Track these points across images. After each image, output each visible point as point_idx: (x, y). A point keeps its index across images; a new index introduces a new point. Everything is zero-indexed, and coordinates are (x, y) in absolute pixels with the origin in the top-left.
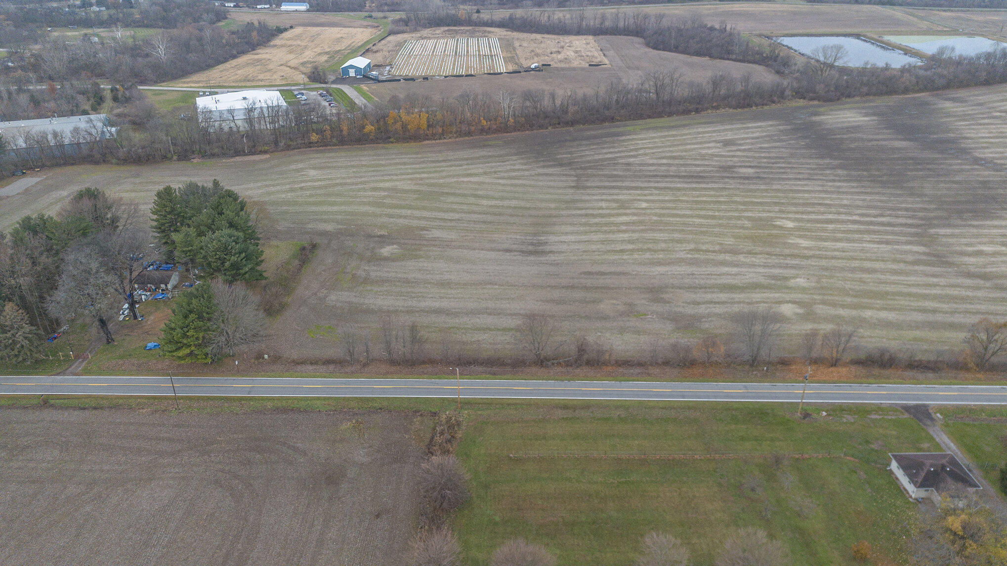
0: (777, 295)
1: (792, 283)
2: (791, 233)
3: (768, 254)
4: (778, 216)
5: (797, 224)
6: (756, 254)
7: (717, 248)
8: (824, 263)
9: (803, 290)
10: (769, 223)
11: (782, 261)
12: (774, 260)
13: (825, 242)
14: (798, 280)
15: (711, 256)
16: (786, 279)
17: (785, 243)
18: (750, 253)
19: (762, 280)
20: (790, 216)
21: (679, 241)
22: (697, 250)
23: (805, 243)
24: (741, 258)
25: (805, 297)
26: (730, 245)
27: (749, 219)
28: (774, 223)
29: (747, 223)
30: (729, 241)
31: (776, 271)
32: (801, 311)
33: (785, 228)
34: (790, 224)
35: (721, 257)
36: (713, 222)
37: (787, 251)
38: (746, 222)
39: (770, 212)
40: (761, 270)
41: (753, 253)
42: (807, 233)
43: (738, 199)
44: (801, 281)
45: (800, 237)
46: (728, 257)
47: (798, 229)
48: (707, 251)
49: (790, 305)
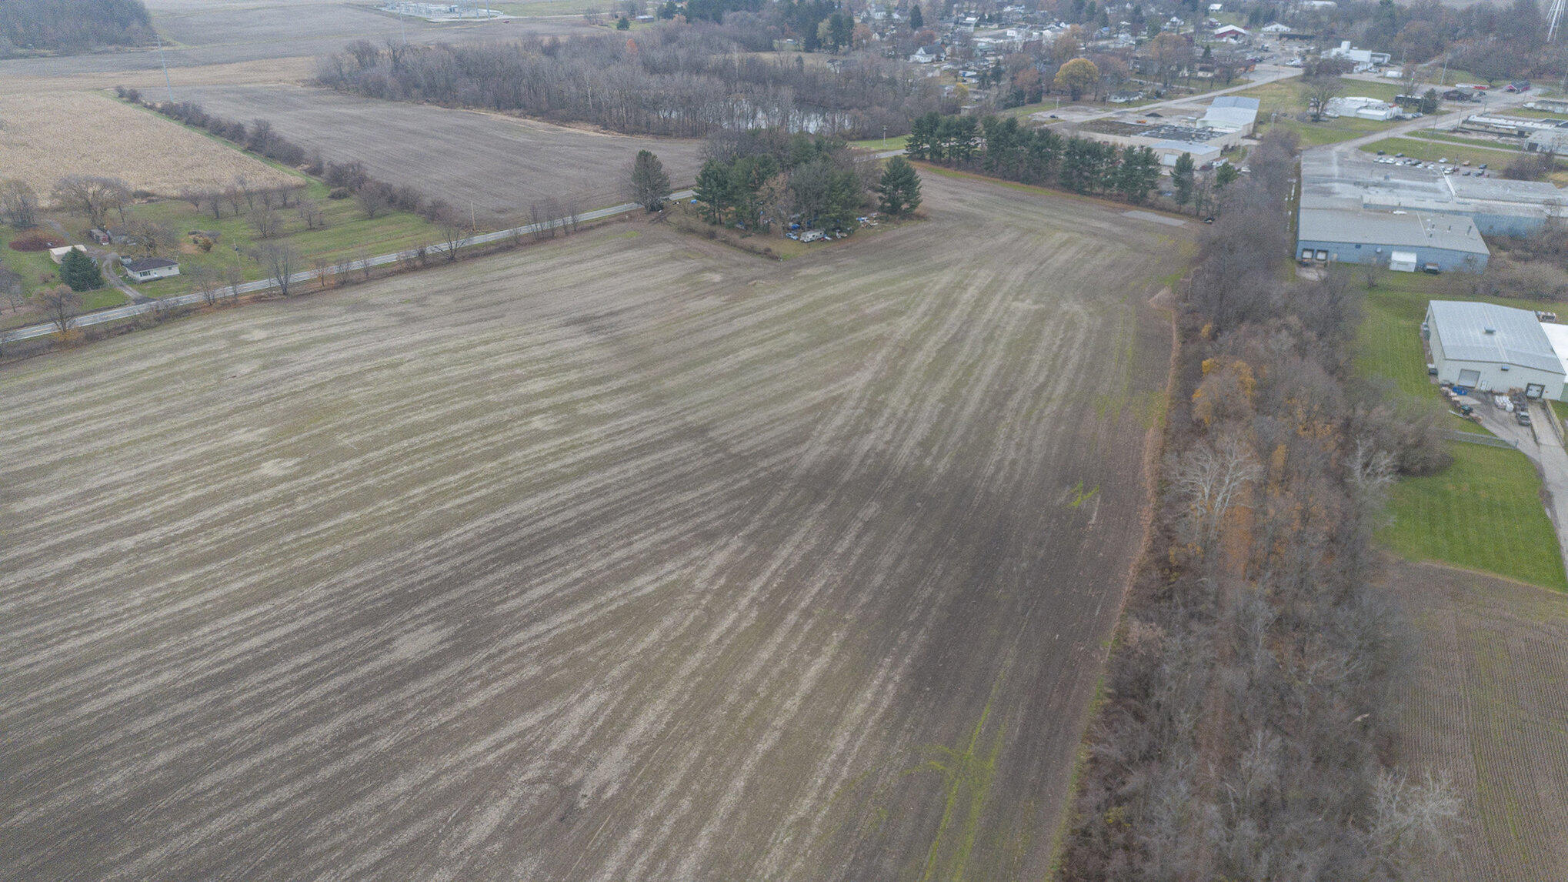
0: (273, 344)
1: (256, 364)
2: (264, 449)
3: (296, 393)
4: (294, 483)
5: (254, 474)
6: (312, 387)
7: (369, 377)
8: (211, 410)
9: (241, 360)
10: (306, 457)
11: (273, 391)
12: (284, 388)
13: (205, 453)
14: (249, 370)
15: (369, 364)
16: (265, 367)
17: (273, 422)
18: (321, 386)
19: (293, 356)
20: (269, 493)
21: (425, 371)
22: (393, 366)
23: (242, 436)
24: (330, 375)
25: (239, 351)
26: (353, 388)
27: (345, 454)
28: (298, 459)
29: (344, 440)
30: (356, 394)
31: (278, 373)
32: (243, 337)
33: (276, 457)
34: (270, 469)
35: (356, 368)
36: (400, 422)
37: (267, 409)
38: (347, 442)
39: (314, 489)
40: (298, 368)
41: (317, 386)
42: (236, 459)
43: (388, 505)
44: (244, 369)
45: (248, 447)
46: (348, 370)
47: (254, 463)
48: (379, 369)
49: (256, 339)
